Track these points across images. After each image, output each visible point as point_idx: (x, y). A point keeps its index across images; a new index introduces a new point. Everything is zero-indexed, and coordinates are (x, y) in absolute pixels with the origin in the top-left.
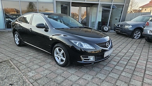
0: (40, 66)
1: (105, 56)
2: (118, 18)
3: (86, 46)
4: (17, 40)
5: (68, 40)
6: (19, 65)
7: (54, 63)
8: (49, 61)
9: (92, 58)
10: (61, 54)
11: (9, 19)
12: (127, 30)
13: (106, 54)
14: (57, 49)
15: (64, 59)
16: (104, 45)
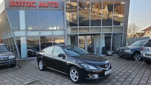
0: (61, 84)
1: (105, 74)
2: (120, 43)
3: (92, 68)
4: (41, 66)
5: (79, 64)
6: (47, 83)
7: (70, 81)
8: (66, 80)
9: (96, 76)
10: (75, 74)
11: (30, 50)
12: (128, 54)
13: (106, 73)
14: (72, 70)
15: (77, 77)
16: (103, 66)
